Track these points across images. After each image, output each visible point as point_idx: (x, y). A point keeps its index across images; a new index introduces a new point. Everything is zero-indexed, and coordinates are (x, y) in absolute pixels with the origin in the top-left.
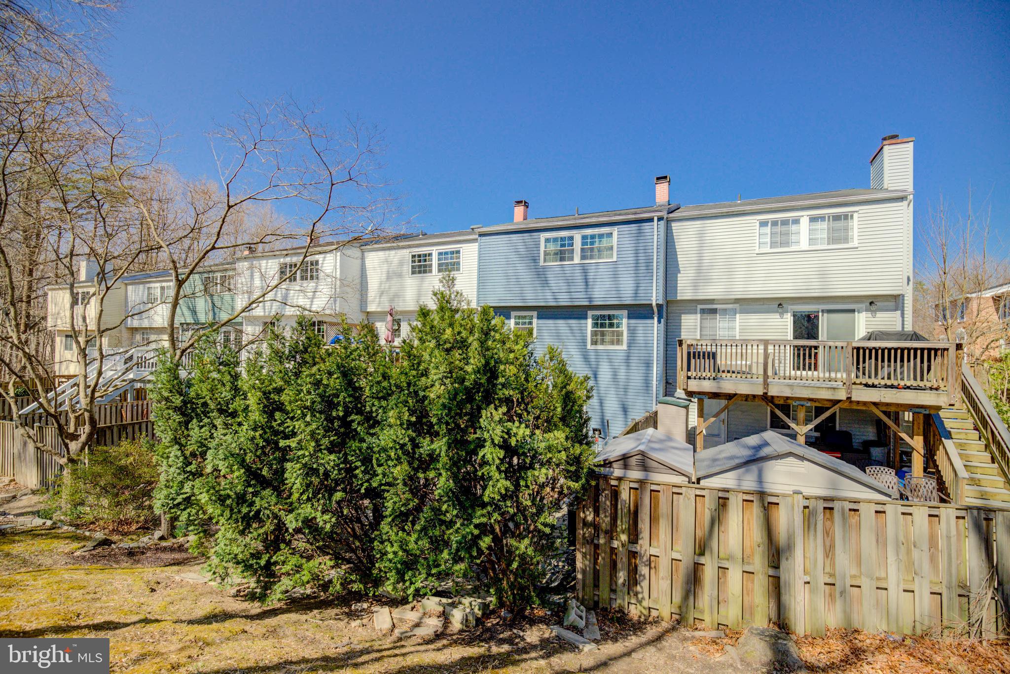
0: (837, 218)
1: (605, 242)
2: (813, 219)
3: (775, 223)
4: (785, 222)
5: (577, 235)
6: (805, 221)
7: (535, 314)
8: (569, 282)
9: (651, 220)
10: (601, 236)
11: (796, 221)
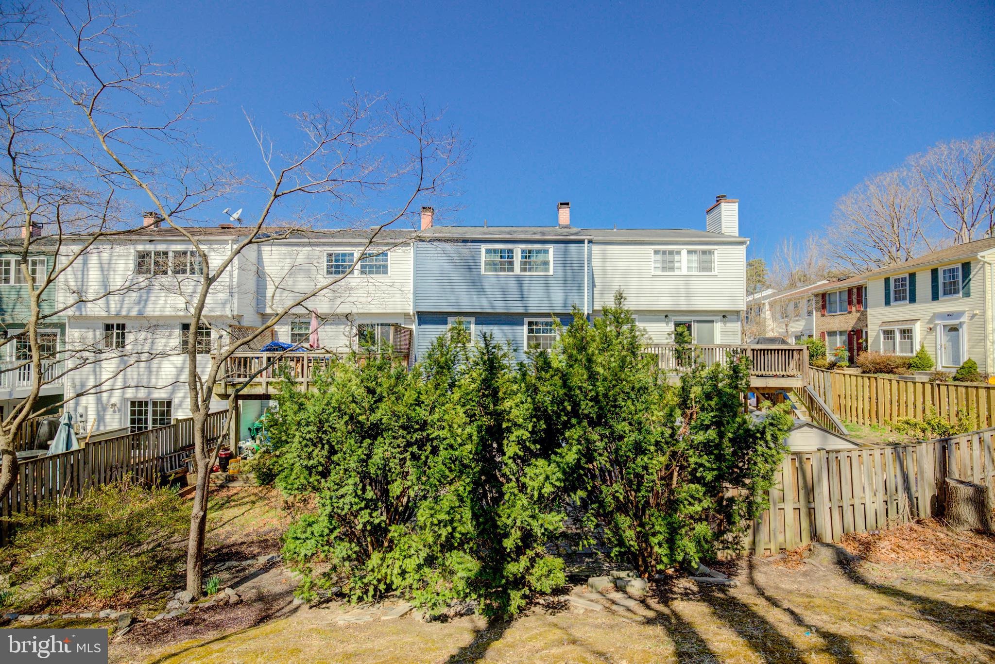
0: (704, 252)
1: (541, 258)
2: (690, 252)
3: (664, 253)
4: (671, 253)
5: (518, 249)
6: (684, 253)
7: (473, 319)
8: (504, 290)
9: (582, 242)
10: (538, 252)
11: (679, 253)
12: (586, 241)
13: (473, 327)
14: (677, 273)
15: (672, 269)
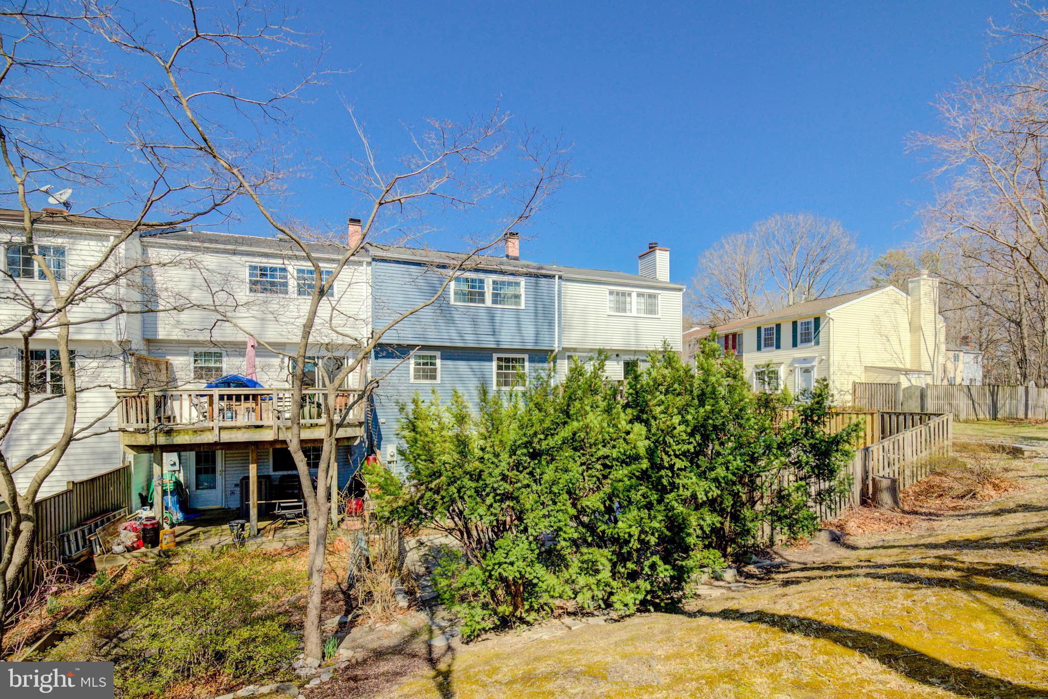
0: (650, 296)
1: (510, 291)
2: (639, 295)
3: (618, 294)
4: (623, 294)
5: (489, 280)
6: (634, 295)
7: (438, 354)
8: (475, 322)
9: (554, 276)
10: (510, 284)
11: (630, 295)
12: (557, 277)
13: (438, 362)
14: (628, 314)
15: (624, 310)
